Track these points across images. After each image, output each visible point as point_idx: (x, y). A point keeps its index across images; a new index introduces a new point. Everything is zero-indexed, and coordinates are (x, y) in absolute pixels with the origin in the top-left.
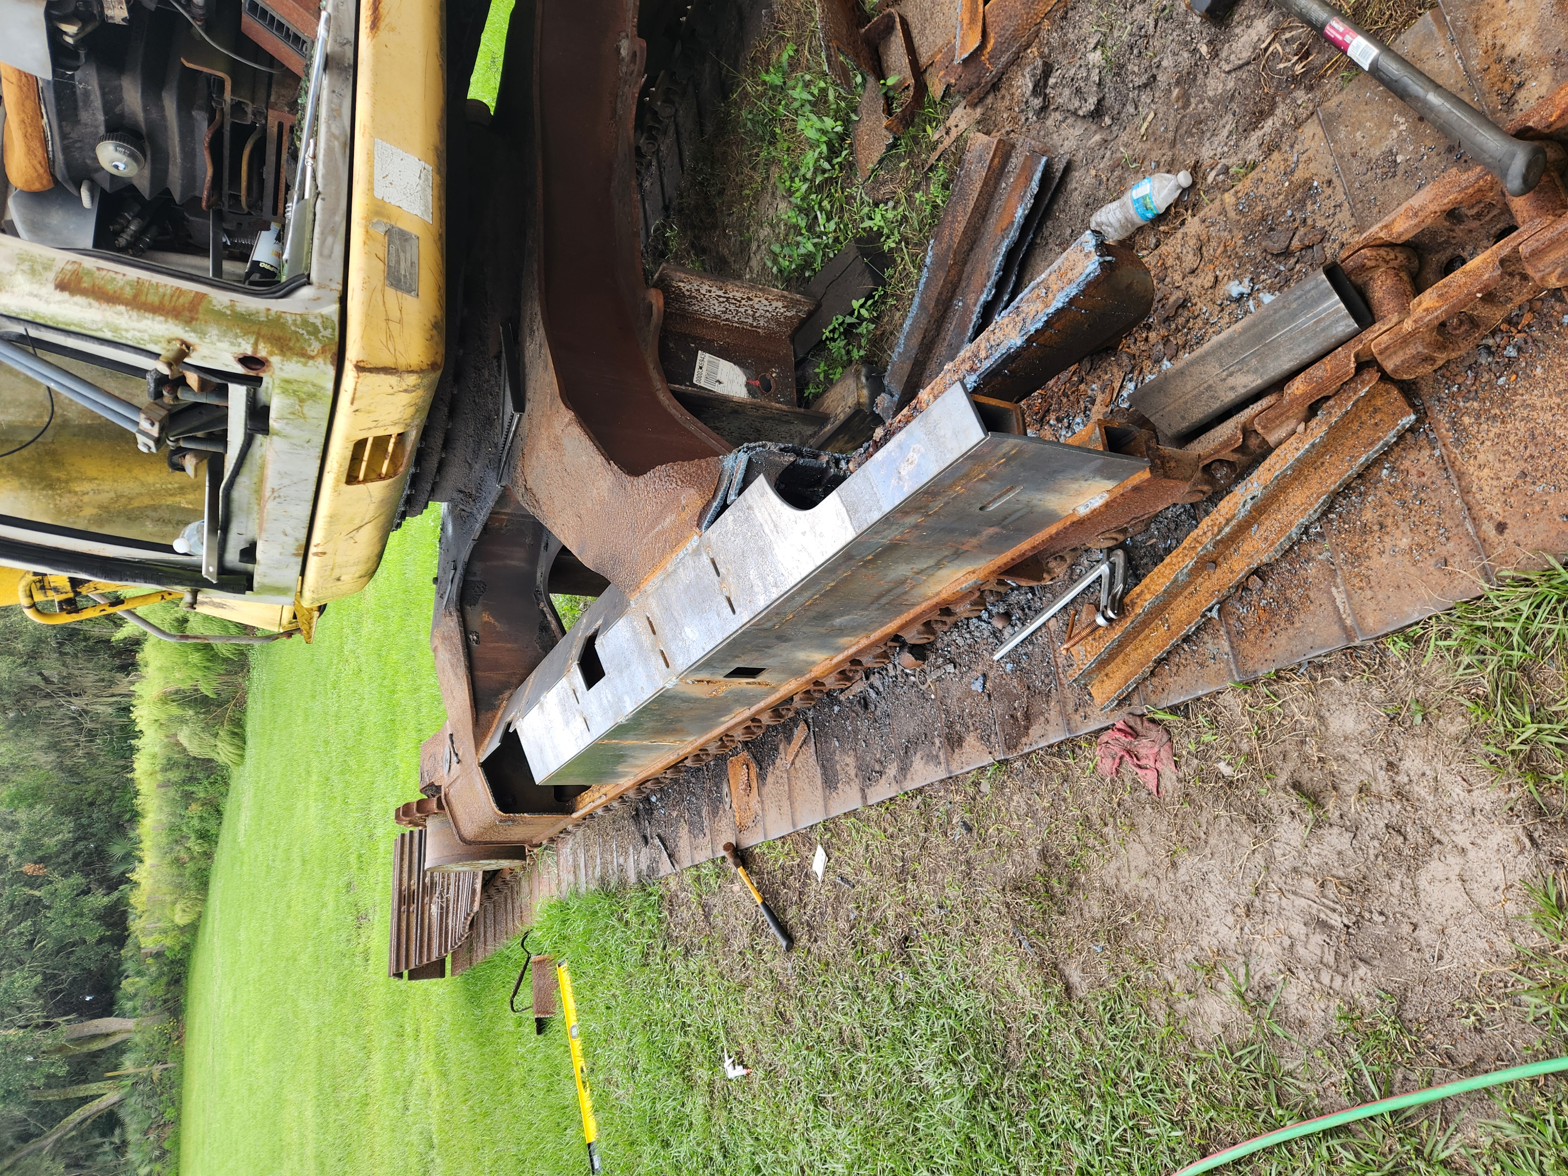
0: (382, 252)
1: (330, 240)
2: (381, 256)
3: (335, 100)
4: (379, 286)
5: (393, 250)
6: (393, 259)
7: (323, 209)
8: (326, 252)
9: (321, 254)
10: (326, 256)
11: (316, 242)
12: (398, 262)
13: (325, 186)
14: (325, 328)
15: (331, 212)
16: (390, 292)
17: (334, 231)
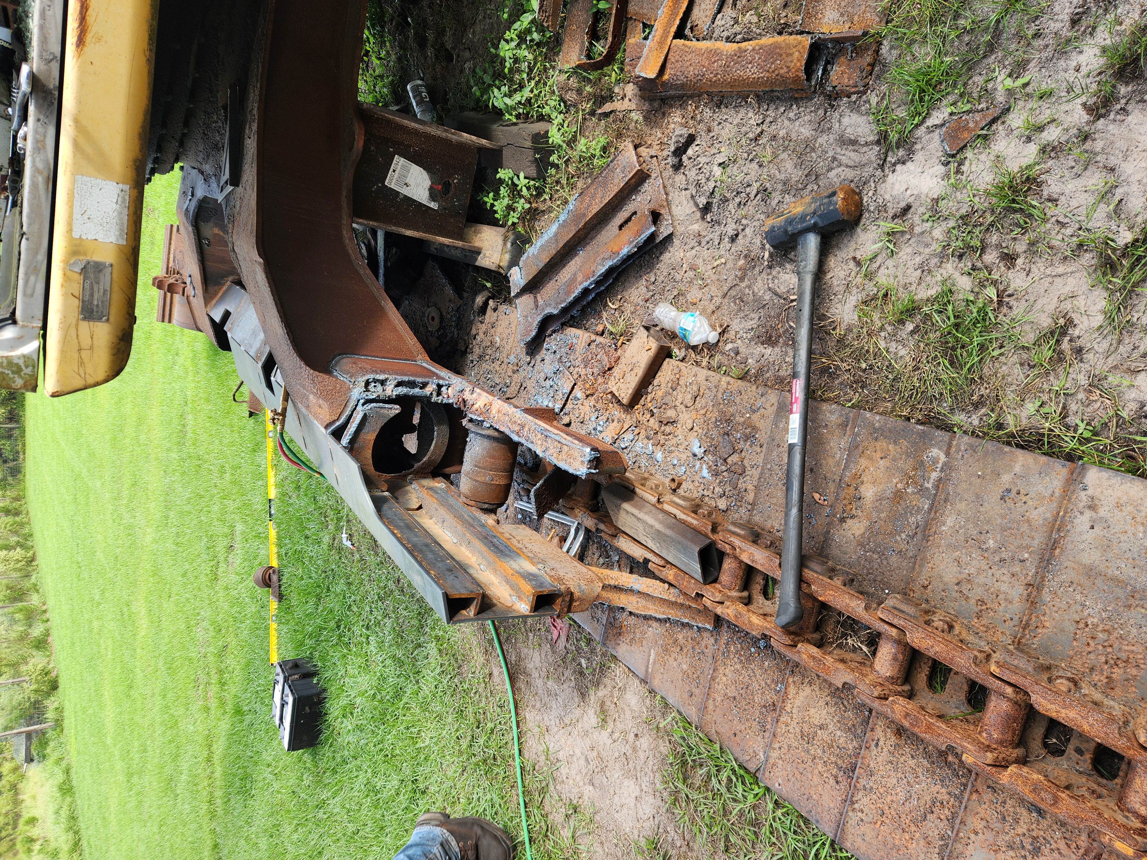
0: (77, 289)
1: (32, 278)
2: (77, 294)
3: (41, 130)
4: (74, 322)
5: (87, 286)
6: (87, 293)
7: (27, 249)
8: (29, 291)
9: (25, 294)
10: (29, 295)
11: (21, 282)
12: (92, 295)
13: (30, 224)
14: (27, 367)
15: (34, 251)
16: (84, 326)
17: (36, 271)
